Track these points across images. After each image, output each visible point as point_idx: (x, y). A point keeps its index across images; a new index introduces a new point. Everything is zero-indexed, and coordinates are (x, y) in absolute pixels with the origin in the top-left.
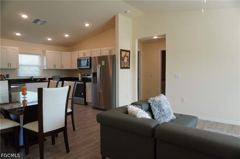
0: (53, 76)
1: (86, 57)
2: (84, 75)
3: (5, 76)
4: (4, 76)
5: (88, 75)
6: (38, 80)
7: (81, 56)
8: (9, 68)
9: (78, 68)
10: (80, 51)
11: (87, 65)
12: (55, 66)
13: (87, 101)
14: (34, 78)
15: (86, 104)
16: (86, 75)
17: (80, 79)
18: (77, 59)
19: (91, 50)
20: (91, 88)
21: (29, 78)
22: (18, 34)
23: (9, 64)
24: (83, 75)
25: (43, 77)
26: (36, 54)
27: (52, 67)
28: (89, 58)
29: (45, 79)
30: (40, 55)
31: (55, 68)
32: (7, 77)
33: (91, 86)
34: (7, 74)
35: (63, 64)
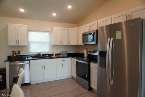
0: (61, 52)
1: (92, 30)
2: (90, 52)
3: (17, 52)
4: (15, 52)
5: (94, 52)
6: (46, 56)
7: (87, 30)
8: (17, 45)
9: (83, 44)
10: (85, 26)
11: (93, 41)
12: (61, 42)
13: (92, 86)
14: (43, 53)
15: (90, 89)
16: (92, 51)
17: (85, 56)
18: (83, 33)
19: (98, 21)
20: (97, 71)
21: (37, 54)
22: (22, 10)
23: (17, 42)
24: (88, 52)
25: (51, 53)
26: (46, 32)
27: (59, 43)
28: (95, 32)
29: (52, 55)
30: (49, 32)
31: (62, 45)
32: (18, 53)
33: (97, 69)
34: (19, 50)
35: (69, 40)
